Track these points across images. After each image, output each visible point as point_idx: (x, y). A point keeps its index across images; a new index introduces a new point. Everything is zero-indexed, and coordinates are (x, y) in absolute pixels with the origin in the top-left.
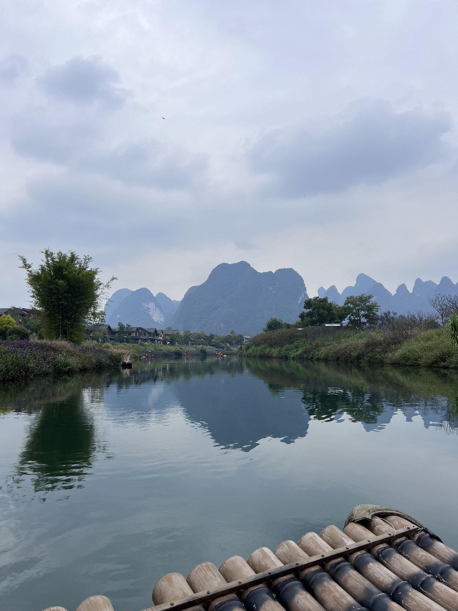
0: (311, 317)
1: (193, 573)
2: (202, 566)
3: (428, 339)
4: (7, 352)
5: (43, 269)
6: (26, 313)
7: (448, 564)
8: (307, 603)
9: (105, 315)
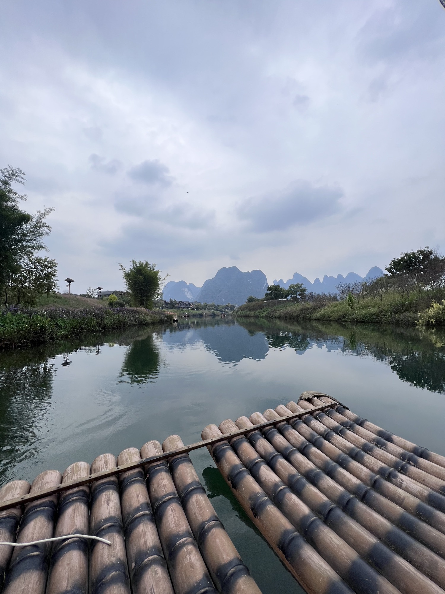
0: (271, 296)
1: (222, 424)
2: (226, 421)
3: (335, 307)
4: (113, 314)
5: (131, 270)
6: (123, 294)
7: (353, 421)
8: (281, 440)
9: (163, 295)
